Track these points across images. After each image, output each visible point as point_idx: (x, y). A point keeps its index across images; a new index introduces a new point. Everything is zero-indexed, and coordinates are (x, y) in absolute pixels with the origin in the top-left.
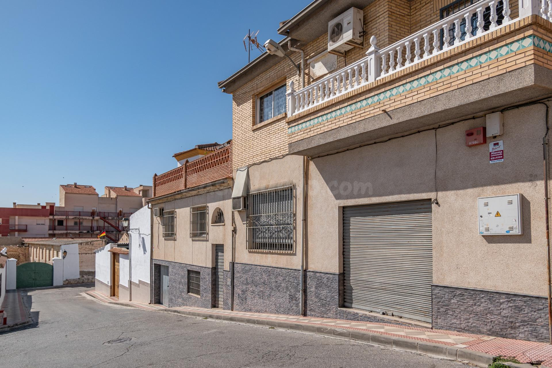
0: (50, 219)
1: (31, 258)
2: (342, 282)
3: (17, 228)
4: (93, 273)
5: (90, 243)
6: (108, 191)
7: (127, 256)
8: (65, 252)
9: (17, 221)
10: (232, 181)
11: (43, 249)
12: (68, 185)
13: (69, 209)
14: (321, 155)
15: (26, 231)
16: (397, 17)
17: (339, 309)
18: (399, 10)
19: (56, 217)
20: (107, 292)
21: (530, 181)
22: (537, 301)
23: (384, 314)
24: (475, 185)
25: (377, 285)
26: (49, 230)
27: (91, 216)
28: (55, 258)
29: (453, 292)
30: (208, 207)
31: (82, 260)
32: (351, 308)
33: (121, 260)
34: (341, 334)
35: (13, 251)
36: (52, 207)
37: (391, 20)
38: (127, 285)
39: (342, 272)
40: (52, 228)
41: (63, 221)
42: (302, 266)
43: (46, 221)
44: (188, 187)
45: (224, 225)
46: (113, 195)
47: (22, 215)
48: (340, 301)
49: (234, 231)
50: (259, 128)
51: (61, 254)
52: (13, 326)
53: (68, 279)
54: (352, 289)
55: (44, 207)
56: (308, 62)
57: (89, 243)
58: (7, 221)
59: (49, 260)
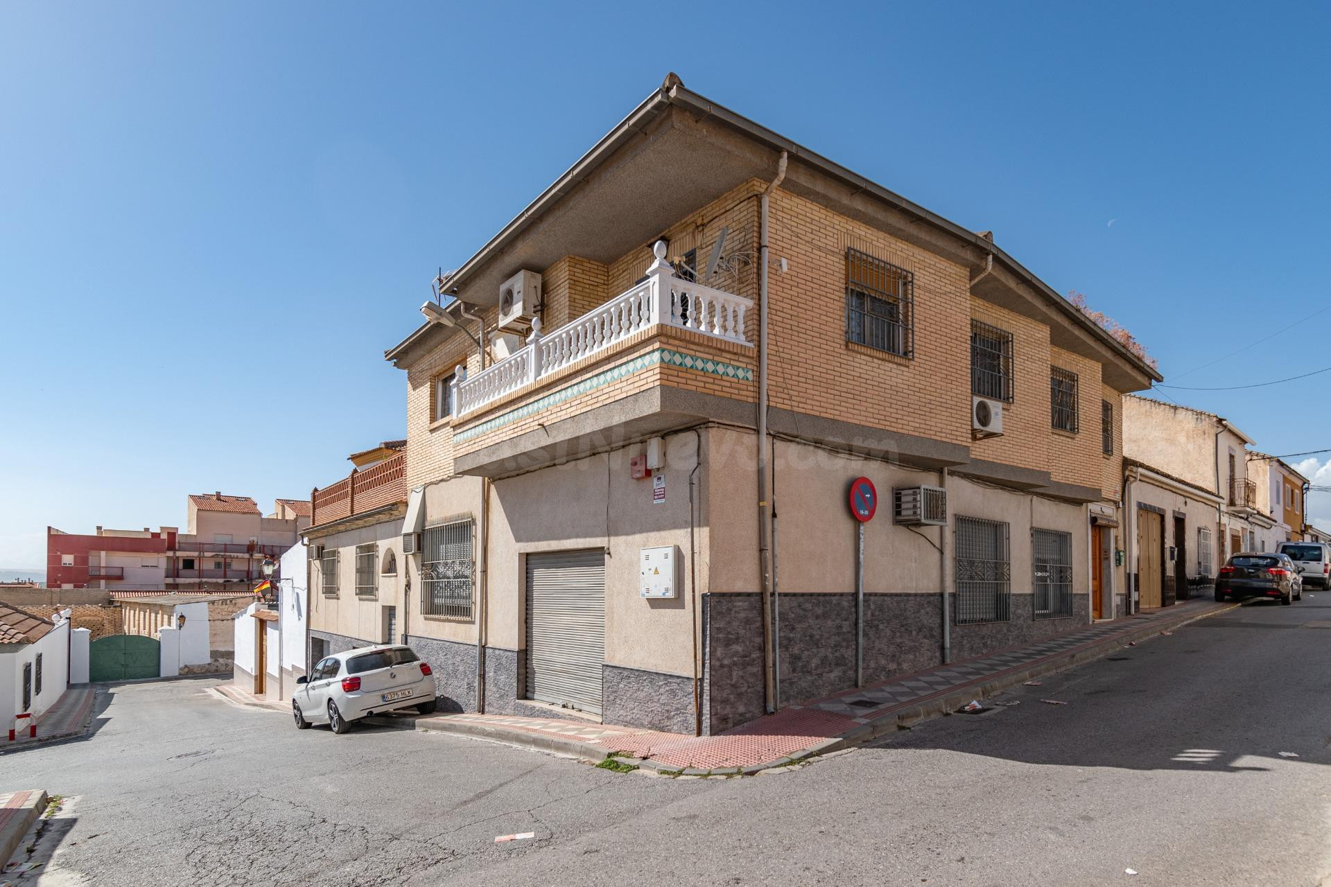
0: (168, 557)
1: (126, 628)
2: (523, 662)
3: (103, 572)
4: (230, 655)
5: (231, 601)
6: (280, 508)
7: (276, 623)
8: (182, 617)
9: (104, 560)
10: (404, 508)
11: (145, 612)
12: (204, 496)
13: (208, 538)
14: (503, 476)
15: (121, 578)
16: (583, 287)
17: (517, 701)
18: (588, 278)
19: (178, 554)
20: (251, 686)
23: (564, 706)
25: (558, 667)
26: (167, 577)
27: (248, 552)
28: (166, 627)
29: (621, 673)
30: (377, 546)
31: (214, 632)
32: (533, 699)
33: (269, 630)
34: (489, 735)
35: (90, 615)
36: (172, 534)
37: (573, 292)
38: (276, 674)
39: (524, 648)
40: (173, 572)
41: (193, 560)
42: (480, 640)
43: (160, 561)
44: (355, 513)
45: (396, 576)
46: (290, 515)
47: (113, 550)
48: (520, 691)
49: (408, 586)
50: (436, 428)
51: (174, 620)
52: (48, 739)
53: (188, 664)
54: (534, 672)
55: (154, 535)
56: (489, 336)
57: (228, 601)
58: (85, 560)
59: (156, 632)
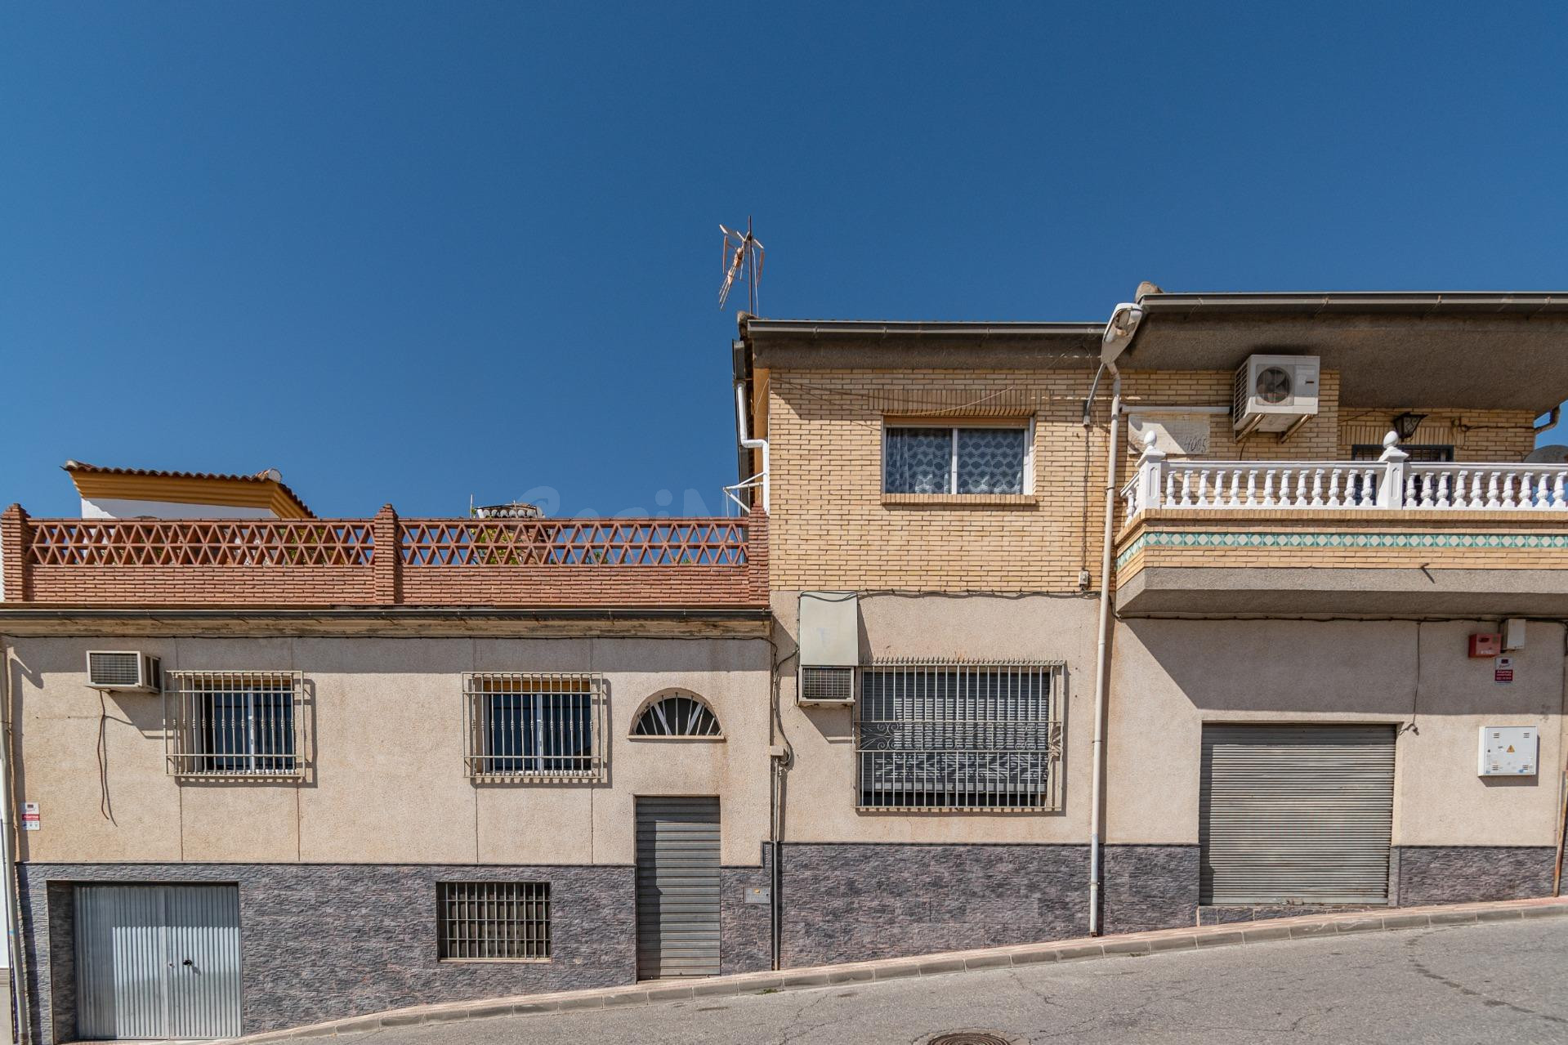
17: (1200, 907)
21: (1542, 713)
22: (1540, 851)
24: (1473, 711)
29: (1433, 852)
30: (606, 681)
32: (1211, 904)
45: (724, 741)
49: (784, 759)
50: (916, 504)
54: (1213, 871)
